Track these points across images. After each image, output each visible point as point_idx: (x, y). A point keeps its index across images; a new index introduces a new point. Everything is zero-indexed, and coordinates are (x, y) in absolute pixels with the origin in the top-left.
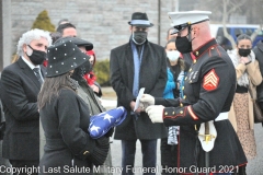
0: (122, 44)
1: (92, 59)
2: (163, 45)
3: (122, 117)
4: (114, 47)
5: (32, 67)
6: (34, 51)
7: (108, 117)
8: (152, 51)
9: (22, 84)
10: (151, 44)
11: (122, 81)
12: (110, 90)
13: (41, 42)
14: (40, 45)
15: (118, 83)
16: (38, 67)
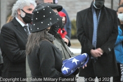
0: (85, 8)
1: (64, 19)
2: (115, 9)
3: (86, 60)
4: (79, 11)
5: (23, 25)
6: (27, 14)
7: (75, 61)
8: (107, 13)
9: (16, 37)
10: (107, 8)
11: (85, 35)
12: (77, 41)
13: (30, 8)
14: (30, 10)
15: (82, 36)
16: (27, 25)
